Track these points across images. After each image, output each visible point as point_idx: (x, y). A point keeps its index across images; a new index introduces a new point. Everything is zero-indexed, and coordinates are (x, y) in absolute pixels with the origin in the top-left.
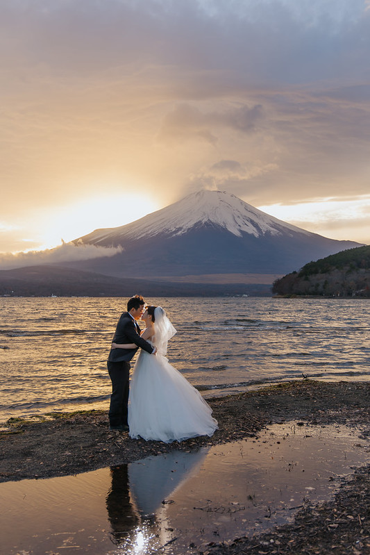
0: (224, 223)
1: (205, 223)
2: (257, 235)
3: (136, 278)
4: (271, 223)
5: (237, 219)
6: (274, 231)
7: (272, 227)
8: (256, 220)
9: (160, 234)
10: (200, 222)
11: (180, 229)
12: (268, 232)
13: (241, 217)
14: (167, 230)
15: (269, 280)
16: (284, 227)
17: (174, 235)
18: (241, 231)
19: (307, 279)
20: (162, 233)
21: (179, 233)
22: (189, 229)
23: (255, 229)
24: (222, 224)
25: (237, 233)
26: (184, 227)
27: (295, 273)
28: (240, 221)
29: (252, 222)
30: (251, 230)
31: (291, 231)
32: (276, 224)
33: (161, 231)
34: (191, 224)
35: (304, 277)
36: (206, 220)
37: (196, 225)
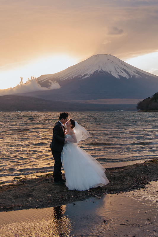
0: (110, 71)
1: (100, 71)
2: (128, 78)
3: (63, 101)
4: (136, 71)
5: (117, 69)
6: (137, 75)
7: (136, 73)
8: (127, 70)
9: (76, 78)
10: (97, 71)
11: (86, 75)
12: (134, 76)
13: (119, 69)
14: (80, 75)
15: (135, 102)
16: (142, 73)
17: (83, 78)
18: (119, 76)
19: (156, 101)
20: (77, 77)
21: (86, 77)
22: (91, 75)
23: (127, 74)
24: (109, 72)
25: (117, 77)
26: (89, 74)
27: (149, 98)
28: (118, 70)
29: (125, 71)
30: (124, 75)
31: (146, 75)
32: (138, 71)
33: (76, 76)
34: (92, 72)
35: (154, 100)
36: (100, 70)
37: (95, 72)
